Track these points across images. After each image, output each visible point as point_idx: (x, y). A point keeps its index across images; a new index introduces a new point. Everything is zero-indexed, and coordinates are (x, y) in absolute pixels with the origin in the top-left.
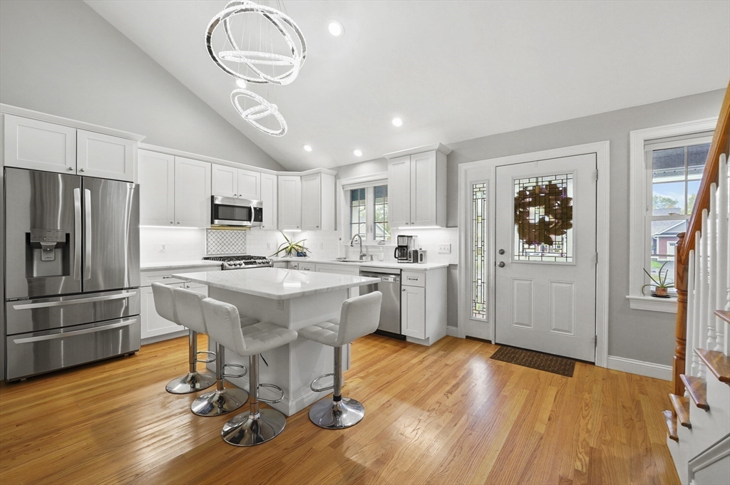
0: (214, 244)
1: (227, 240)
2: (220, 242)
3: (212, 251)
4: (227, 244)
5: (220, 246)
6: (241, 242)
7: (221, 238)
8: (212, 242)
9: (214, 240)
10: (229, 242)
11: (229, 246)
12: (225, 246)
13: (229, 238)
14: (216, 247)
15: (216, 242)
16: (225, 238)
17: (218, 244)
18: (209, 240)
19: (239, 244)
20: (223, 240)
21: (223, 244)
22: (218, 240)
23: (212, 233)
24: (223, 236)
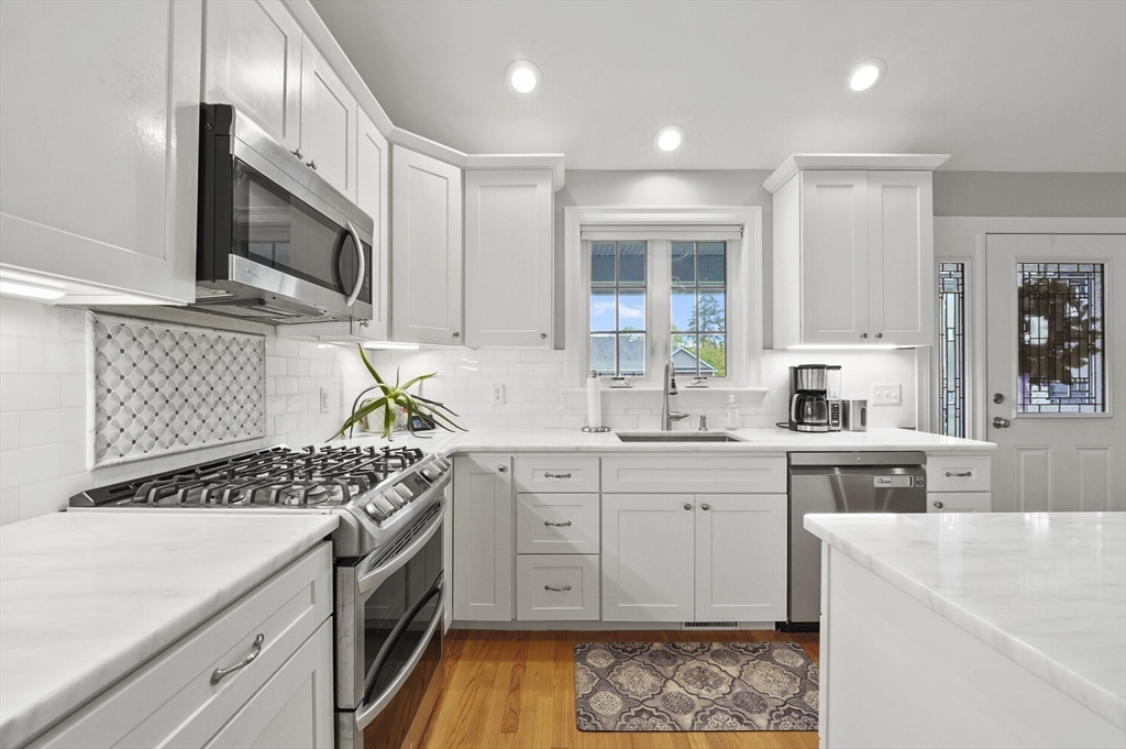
0: (133, 403)
1: (195, 378)
2: (167, 390)
3: (122, 442)
4: (195, 400)
5: (167, 414)
6: (248, 388)
7: (167, 366)
8: (121, 390)
9: (134, 378)
10: (204, 389)
11: (204, 411)
12: (186, 412)
13: (203, 368)
14: (145, 416)
15: (146, 390)
16: (186, 367)
17: (156, 402)
18: (109, 378)
19: (242, 397)
20: (177, 378)
21: (177, 401)
22: (156, 378)
23: (122, 339)
24: (177, 355)
